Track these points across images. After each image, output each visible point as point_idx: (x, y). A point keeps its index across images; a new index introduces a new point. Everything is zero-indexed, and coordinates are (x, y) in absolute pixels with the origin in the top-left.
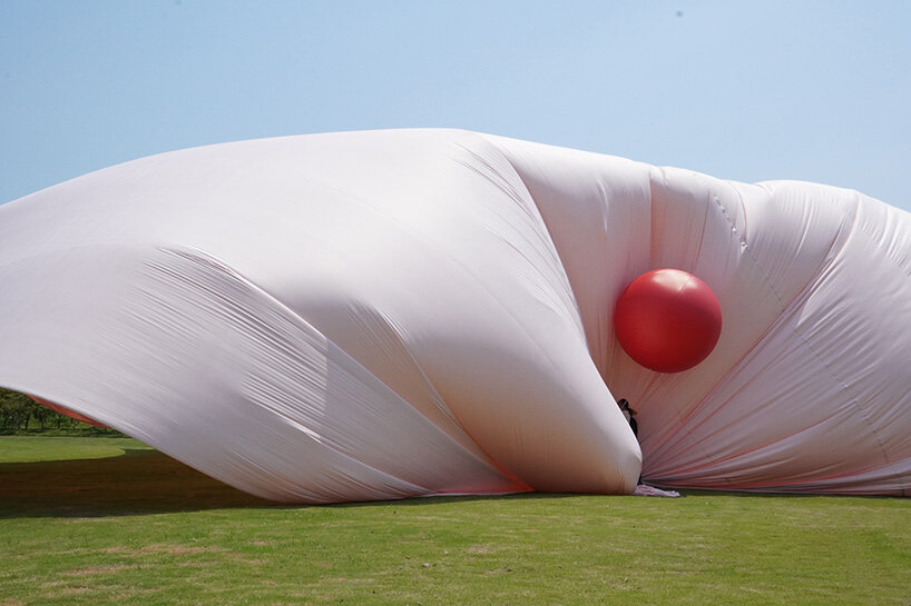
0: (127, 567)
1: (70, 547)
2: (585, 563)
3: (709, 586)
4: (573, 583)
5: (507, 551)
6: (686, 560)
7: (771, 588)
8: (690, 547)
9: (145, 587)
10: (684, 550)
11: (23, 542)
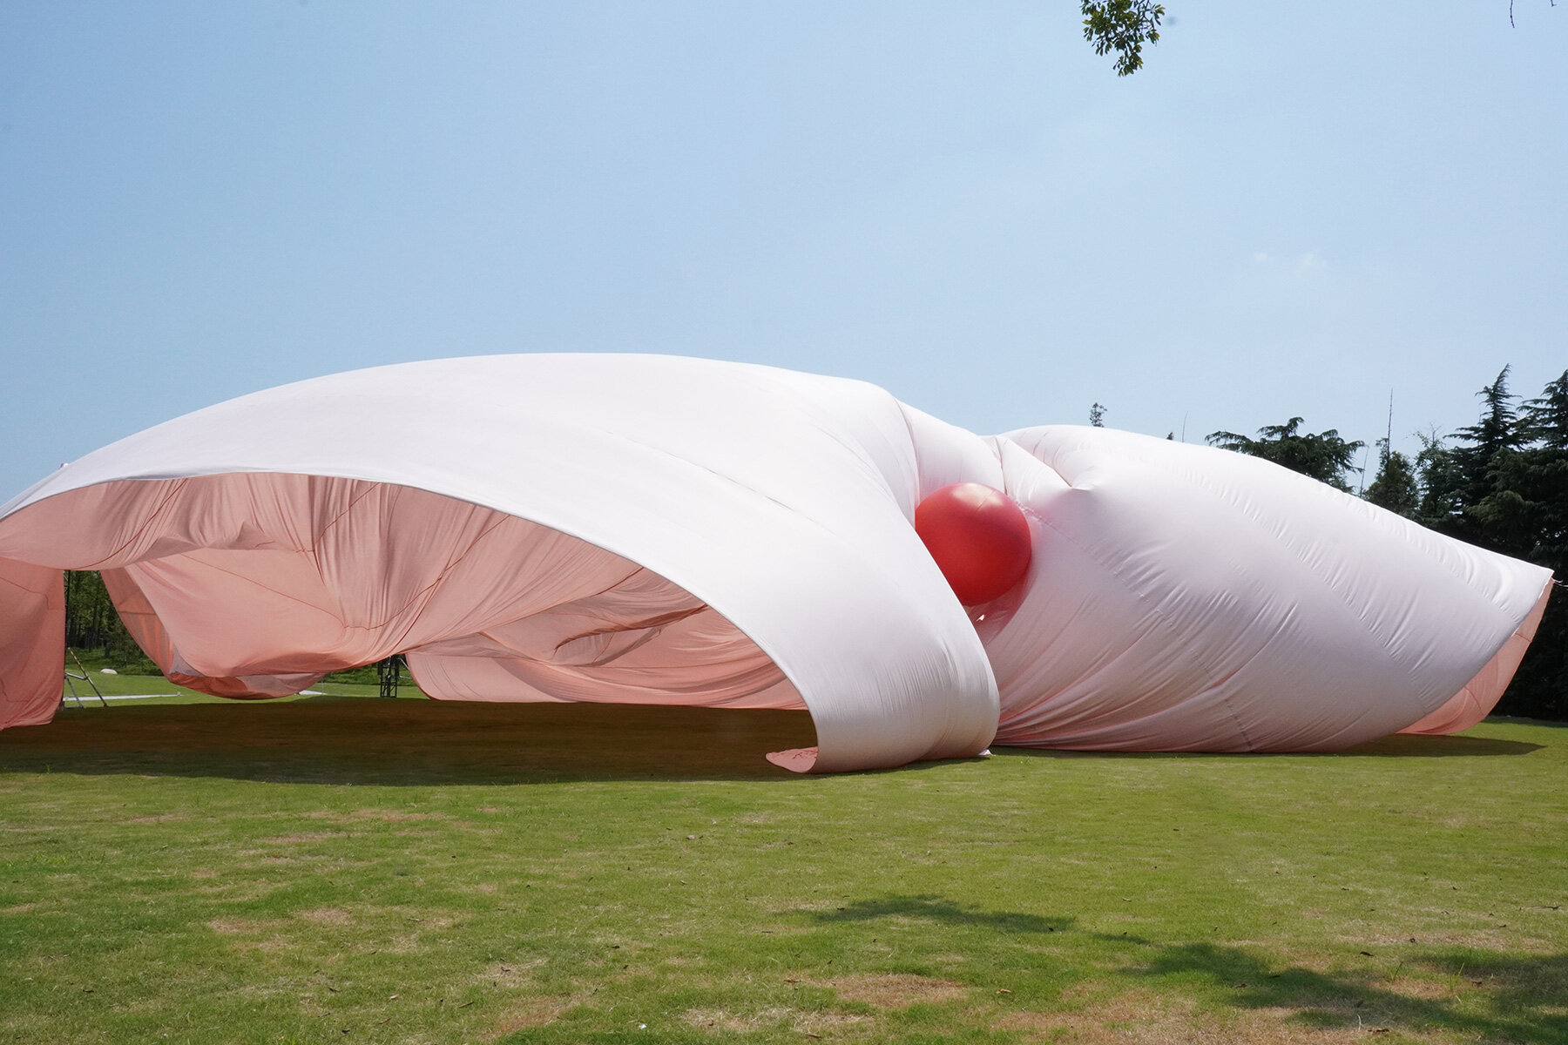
0: (335, 835)
1: (268, 811)
2: (879, 834)
3: (1025, 858)
4: (867, 858)
5: (788, 820)
6: (998, 828)
7: (1095, 859)
8: (1003, 813)
9: (358, 859)
10: (996, 817)
11: (215, 803)
